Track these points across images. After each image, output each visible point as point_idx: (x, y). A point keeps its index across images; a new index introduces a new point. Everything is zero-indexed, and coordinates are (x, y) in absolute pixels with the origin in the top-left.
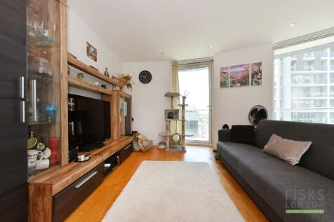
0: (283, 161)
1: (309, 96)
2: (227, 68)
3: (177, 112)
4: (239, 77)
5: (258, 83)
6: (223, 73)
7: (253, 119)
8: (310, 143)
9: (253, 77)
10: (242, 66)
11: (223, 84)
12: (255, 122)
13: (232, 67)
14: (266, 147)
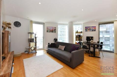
0: (61, 50)
1: (61, 33)
2: (48, 27)
3: (33, 39)
4: (51, 30)
5: (55, 32)
6: (47, 28)
7: (54, 41)
8: (65, 46)
9: (54, 31)
10: (52, 27)
11: (47, 31)
12: (55, 42)
13: (50, 27)
14: (59, 48)
